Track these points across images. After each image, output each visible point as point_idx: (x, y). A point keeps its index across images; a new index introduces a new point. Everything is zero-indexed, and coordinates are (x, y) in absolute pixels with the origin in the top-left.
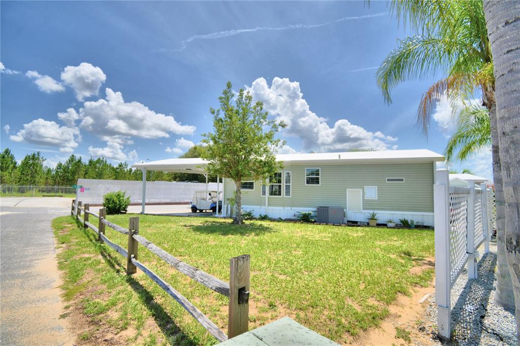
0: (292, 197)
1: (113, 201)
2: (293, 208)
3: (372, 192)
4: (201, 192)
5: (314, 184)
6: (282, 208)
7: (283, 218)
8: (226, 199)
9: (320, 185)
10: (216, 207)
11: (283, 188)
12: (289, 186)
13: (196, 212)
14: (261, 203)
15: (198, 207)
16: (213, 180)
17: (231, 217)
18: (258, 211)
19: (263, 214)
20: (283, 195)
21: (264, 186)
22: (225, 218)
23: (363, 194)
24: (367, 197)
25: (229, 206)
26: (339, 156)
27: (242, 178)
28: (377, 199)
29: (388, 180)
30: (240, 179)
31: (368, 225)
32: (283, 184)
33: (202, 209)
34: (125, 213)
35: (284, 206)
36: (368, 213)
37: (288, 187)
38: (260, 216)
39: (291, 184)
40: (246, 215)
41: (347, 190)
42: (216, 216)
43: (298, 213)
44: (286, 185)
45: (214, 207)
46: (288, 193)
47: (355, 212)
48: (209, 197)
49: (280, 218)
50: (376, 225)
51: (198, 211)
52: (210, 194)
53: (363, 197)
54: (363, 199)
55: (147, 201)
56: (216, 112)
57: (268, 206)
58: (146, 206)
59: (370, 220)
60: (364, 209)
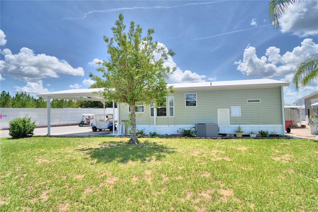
0: (175, 117)
1: (18, 127)
2: (176, 126)
3: (236, 111)
4: (100, 115)
5: (192, 106)
6: (167, 126)
7: (169, 134)
8: (121, 120)
9: (197, 107)
10: (112, 126)
11: (168, 110)
12: (173, 108)
13: (96, 131)
14: (150, 123)
15: (97, 127)
16: (110, 105)
17: (126, 136)
18: (148, 129)
19: (153, 132)
20: (168, 115)
21: (152, 109)
22: (120, 136)
23: (230, 113)
24: (233, 114)
25: (124, 126)
26: (211, 83)
27: (135, 102)
28: (240, 116)
29: (249, 101)
30: (134, 103)
31: (235, 136)
32: (168, 107)
33: (101, 128)
34: (31, 136)
35: (168, 124)
36: (235, 127)
37: (171, 109)
38: (150, 133)
39: (174, 107)
40: (139, 133)
41: (218, 109)
42: (113, 135)
43: (180, 130)
44: (170, 108)
45: (110, 126)
46: (172, 114)
47: (225, 127)
48: (106, 119)
49: (166, 135)
50: (241, 136)
51: (98, 130)
52: (107, 117)
53: (230, 115)
54: (230, 116)
55: (52, 124)
56: (109, 40)
57: (156, 125)
58: (51, 128)
59: (237, 133)
60: (231, 124)
